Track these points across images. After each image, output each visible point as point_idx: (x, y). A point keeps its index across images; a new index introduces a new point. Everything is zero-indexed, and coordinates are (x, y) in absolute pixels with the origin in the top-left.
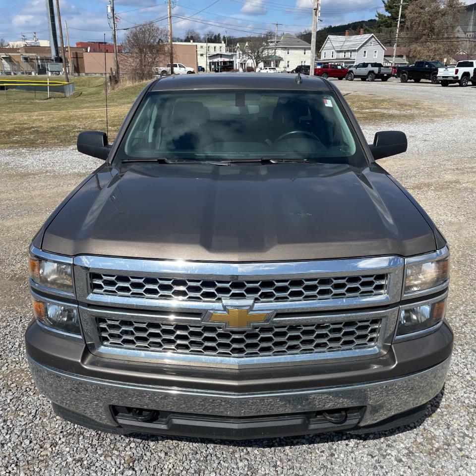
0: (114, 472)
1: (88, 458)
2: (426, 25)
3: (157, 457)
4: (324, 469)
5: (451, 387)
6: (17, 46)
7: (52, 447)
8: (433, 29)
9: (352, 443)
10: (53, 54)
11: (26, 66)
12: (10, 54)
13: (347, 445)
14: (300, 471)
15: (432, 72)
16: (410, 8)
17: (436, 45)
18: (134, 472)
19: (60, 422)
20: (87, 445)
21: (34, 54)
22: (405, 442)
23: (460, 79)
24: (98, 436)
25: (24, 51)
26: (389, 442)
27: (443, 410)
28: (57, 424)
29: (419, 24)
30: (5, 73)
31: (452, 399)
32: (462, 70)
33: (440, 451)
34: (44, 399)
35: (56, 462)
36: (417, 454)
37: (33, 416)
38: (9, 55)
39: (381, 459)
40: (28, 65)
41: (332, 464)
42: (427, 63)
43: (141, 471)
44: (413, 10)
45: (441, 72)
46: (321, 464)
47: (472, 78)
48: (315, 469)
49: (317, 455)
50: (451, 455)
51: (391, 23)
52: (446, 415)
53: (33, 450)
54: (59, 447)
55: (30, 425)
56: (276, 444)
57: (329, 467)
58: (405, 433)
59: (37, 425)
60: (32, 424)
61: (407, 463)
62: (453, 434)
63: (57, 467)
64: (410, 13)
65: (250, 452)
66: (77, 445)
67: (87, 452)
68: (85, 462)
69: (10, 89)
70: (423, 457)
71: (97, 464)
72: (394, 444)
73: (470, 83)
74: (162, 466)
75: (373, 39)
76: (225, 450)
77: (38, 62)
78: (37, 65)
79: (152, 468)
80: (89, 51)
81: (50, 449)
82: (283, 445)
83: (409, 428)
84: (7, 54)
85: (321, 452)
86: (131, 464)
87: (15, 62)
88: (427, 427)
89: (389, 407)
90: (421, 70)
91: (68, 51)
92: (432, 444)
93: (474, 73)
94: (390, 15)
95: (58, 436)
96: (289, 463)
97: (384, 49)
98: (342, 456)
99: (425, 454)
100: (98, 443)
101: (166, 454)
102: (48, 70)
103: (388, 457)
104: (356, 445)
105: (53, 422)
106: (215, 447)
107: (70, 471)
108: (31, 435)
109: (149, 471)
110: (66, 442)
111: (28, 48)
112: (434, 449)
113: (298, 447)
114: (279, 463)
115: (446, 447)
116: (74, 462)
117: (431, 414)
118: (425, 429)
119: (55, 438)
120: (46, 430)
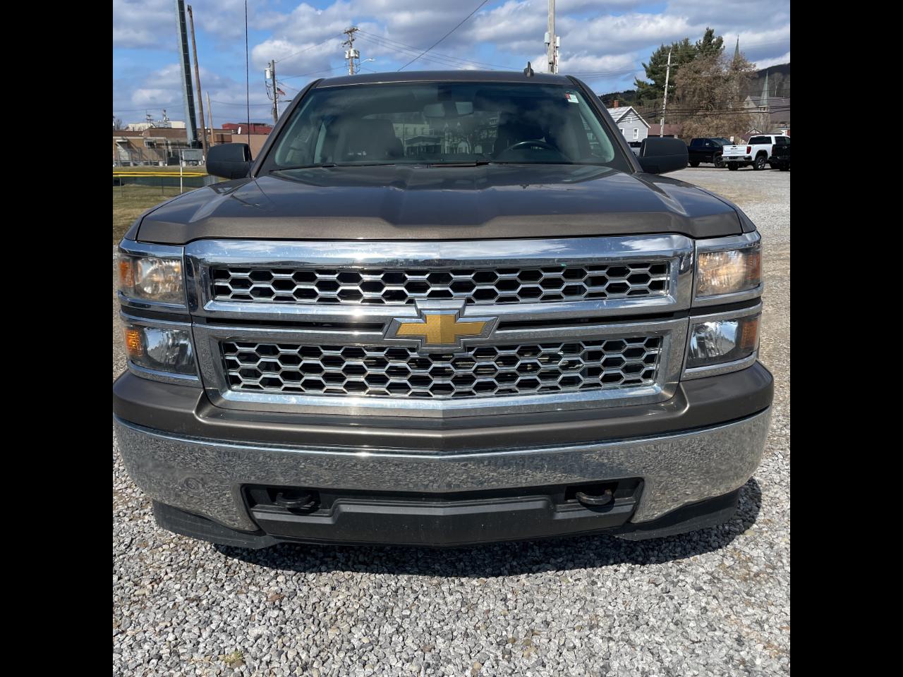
0: (249, 613)
1: (209, 597)
2: (703, 94)
3: (318, 592)
4: (581, 601)
5: (772, 498)
6: (139, 129)
7: (153, 584)
8: (714, 99)
9: (624, 568)
10: (190, 138)
11: (150, 154)
12: (128, 138)
13: (616, 571)
14: (543, 605)
15: (713, 152)
16: (680, 72)
17: (718, 121)
18: (281, 612)
19: (168, 553)
20: (208, 580)
21: (162, 138)
22: (706, 566)
23: (753, 159)
24: (226, 568)
25: (149, 134)
26: (681, 566)
27: (761, 525)
28: (163, 555)
29: (694, 92)
30: (121, 163)
31: (774, 513)
32: (756, 148)
33: (762, 576)
34: (145, 525)
35: (158, 602)
36: (726, 581)
37: (126, 545)
38: (128, 140)
39: (670, 587)
40: (154, 152)
41: (593, 595)
42: (708, 140)
43: (293, 611)
44: (684, 75)
45: (728, 151)
46: (575, 595)
47: (770, 158)
48: (567, 602)
49: (569, 584)
50: (779, 581)
51: (656, 93)
52: (767, 532)
53: (122, 588)
54: (164, 584)
55: (121, 557)
56: (506, 572)
57: (589, 598)
58: (704, 554)
59: (131, 557)
60: (124, 556)
61: (711, 592)
62: (780, 555)
63: (159, 608)
64: (681, 78)
65: (465, 583)
66: (194, 581)
67: (208, 589)
68: (204, 602)
69: (128, 185)
70: (736, 584)
71: (223, 604)
72: (689, 569)
73: (768, 166)
74: (326, 603)
75: (632, 113)
76: (425, 582)
77: (168, 148)
78: (166, 152)
79: (311, 606)
80: (239, 133)
81: (150, 587)
82: (516, 573)
83: (710, 548)
84: (124, 138)
85: (575, 580)
86: (277, 603)
87: (135, 149)
88: (738, 546)
89: (676, 495)
90: (699, 150)
91: (210, 134)
92: (747, 567)
93: (773, 150)
94: (653, 82)
95: (164, 570)
96: (527, 595)
97: (647, 126)
98: (609, 584)
99: (738, 581)
100: (227, 577)
101: (333, 588)
102: (182, 159)
103: (680, 584)
104: (630, 571)
105: (158, 554)
106: (410, 579)
107: (179, 614)
108: (122, 569)
109: (305, 612)
110: (176, 578)
111: (153, 131)
112: (752, 574)
113: (539, 575)
114: (509, 596)
115: (771, 571)
116: (186, 602)
117: (743, 532)
118: (735, 549)
119: (158, 572)
120: (145, 563)
